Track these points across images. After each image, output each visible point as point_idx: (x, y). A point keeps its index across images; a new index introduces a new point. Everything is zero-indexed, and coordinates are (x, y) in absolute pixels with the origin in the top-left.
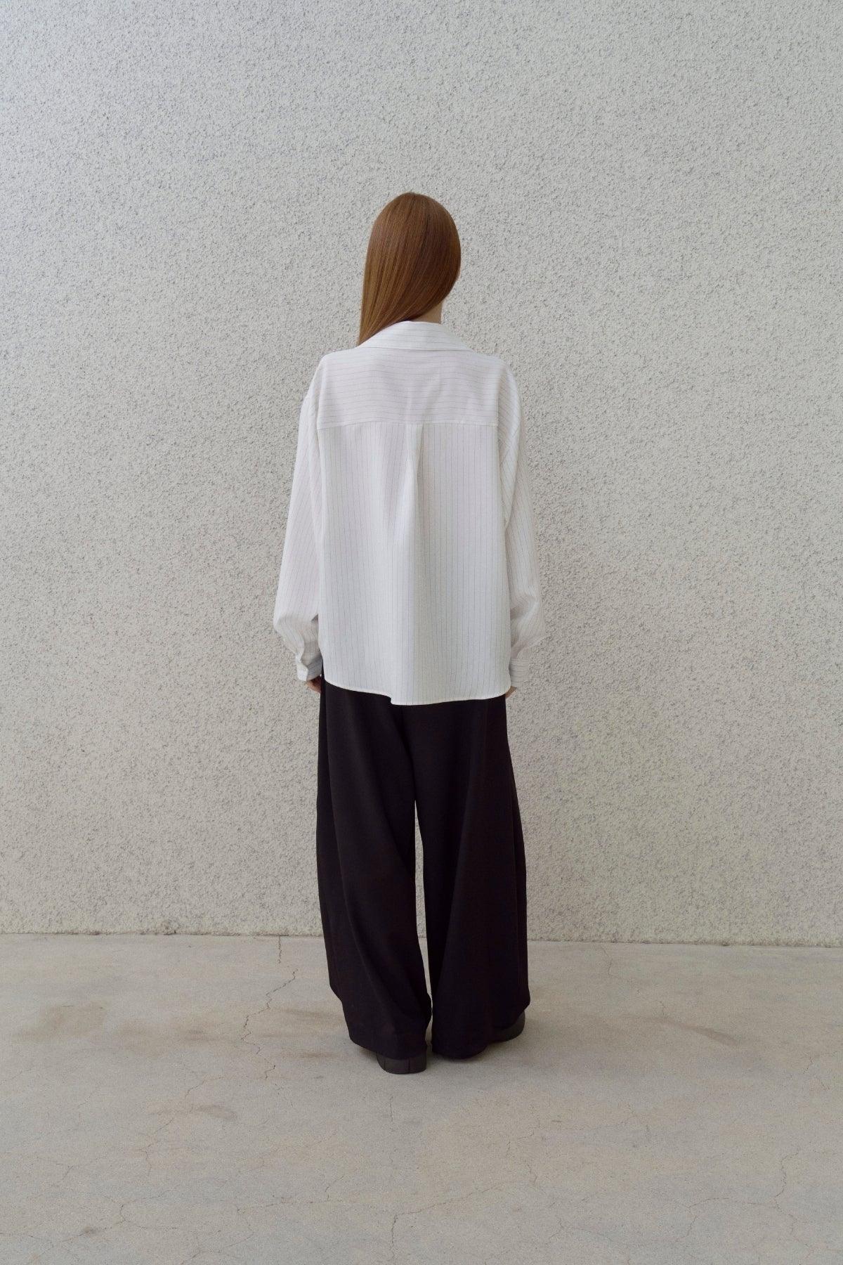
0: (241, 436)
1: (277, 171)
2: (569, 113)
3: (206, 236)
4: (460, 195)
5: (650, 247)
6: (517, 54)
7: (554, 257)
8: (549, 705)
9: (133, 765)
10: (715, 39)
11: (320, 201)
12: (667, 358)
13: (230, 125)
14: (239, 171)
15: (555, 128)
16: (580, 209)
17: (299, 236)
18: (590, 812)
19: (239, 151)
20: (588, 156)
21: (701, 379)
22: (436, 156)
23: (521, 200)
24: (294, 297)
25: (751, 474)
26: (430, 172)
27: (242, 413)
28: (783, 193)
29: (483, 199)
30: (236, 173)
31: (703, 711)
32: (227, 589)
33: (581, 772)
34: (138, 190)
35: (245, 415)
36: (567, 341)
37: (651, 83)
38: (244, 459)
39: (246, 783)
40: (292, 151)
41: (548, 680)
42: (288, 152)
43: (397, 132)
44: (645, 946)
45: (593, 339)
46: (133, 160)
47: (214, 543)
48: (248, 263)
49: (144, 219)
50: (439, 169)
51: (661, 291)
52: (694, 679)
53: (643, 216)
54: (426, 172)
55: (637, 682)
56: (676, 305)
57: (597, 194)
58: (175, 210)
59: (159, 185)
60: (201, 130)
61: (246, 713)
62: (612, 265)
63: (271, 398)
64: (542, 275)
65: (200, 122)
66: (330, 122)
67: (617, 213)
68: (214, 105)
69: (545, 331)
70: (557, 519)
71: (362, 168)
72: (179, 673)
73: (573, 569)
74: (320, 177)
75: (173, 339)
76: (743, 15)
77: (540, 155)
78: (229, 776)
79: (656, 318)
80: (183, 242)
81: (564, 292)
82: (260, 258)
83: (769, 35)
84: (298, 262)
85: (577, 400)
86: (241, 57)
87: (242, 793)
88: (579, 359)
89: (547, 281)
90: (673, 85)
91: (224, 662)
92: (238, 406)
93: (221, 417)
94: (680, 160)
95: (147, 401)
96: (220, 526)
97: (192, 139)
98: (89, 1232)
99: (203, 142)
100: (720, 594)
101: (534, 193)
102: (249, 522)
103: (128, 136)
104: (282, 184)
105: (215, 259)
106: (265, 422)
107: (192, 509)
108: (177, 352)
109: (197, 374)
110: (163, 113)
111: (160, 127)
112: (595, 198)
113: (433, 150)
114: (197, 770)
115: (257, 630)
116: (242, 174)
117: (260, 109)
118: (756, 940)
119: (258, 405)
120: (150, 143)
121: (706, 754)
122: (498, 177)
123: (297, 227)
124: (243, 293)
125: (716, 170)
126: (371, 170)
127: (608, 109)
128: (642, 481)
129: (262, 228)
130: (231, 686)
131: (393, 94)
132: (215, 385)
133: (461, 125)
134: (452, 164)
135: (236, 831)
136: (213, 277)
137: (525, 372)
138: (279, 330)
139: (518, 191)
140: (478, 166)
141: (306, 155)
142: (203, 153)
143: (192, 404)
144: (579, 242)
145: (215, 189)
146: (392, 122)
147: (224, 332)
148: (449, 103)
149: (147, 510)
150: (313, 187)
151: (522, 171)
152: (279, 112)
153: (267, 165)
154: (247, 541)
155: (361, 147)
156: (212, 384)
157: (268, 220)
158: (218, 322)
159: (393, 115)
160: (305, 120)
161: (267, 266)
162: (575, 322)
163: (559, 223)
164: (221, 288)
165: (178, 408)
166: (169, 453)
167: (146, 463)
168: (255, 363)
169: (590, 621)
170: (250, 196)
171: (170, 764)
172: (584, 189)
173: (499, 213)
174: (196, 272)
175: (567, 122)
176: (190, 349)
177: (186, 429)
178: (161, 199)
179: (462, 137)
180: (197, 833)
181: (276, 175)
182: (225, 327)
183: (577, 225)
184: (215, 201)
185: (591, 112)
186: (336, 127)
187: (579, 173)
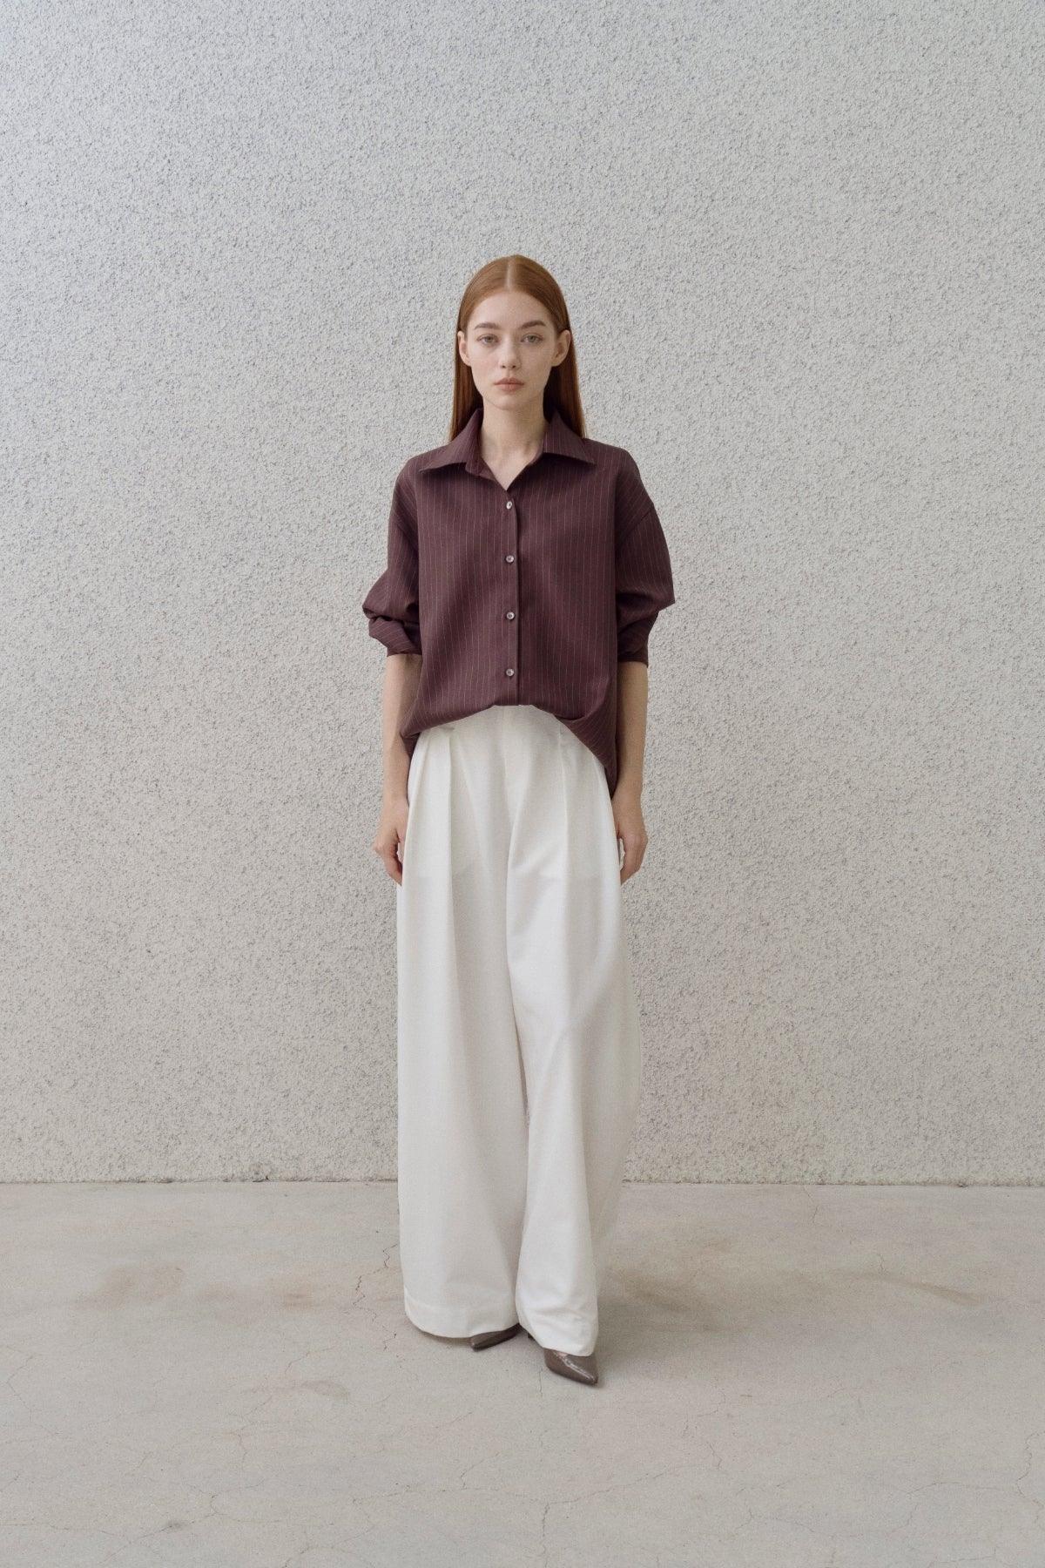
0: (340, 554)
1: (380, 222)
2: (745, 142)
3: (292, 305)
5: (849, 306)
6: (678, 70)
7: (729, 321)
8: (733, 885)
9: (211, 968)
10: (926, 45)
12: (874, 445)
13: (321, 166)
14: (333, 223)
15: (728, 160)
16: (761, 261)
17: (409, 302)
18: (788, 1019)
19: (333, 198)
20: (769, 194)
21: (917, 470)
22: (578, 199)
23: (685, 251)
24: (404, 379)
25: (983, 590)
27: (341, 525)
28: (1017, 234)
29: (639, 251)
30: (329, 226)
31: (927, 890)
32: (325, 747)
33: (775, 968)
34: (208, 250)
35: (344, 528)
36: (747, 425)
37: (847, 101)
38: (344, 582)
39: (352, 989)
40: (399, 197)
41: (730, 854)
42: (393, 199)
43: (529, 170)
44: (861, 1188)
45: (779, 423)
46: (201, 213)
47: (309, 688)
48: (346, 338)
49: (215, 286)
50: (583, 215)
51: (865, 361)
52: (916, 850)
53: (840, 268)
55: (843, 853)
56: (884, 379)
57: (782, 242)
58: (255, 274)
59: (234, 243)
60: (285, 174)
61: (352, 901)
62: (802, 330)
64: (713, 345)
65: (283, 163)
66: (446, 160)
67: (807, 265)
68: (301, 141)
69: (720, 414)
70: (739, 650)
71: (486, 216)
72: (267, 852)
73: (759, 713)
74: (434, 228)
75: (253, 434)
76: (961, 13)
77: (709, 195)
78: (331, 981)
79: (858, 395)
80: (264, 313)
81: (742, 364)
82: (360, 331)
83: (994, 38)
84: (408, 335)
85: (761, 500)
86: (333, 83)
87: (349, 1002)
88: (762, 448)
89: (721, 352)
90: (875, 104)
91: (323, 837)
92: (336, 517)
93: (315, 530)
94: (885, 197)
95: (223, 513)
96: (316, 667)
97: (274, 185)
98: (173, 1526)
99: (287, 189)
100: (946, 741)
101: (702, 242)
103: (194, 184)
104: (387, 239)
105: (304, 334)
107: (281, 646)
108: (259, 451)
109: (284, 477)
110: (238, 154)
111: (234, 171)
112: (779, 247)
113: (575, 191)
114: (292, 973)
115: (363, 796)
116: (337, 228)
117: (357, 146)
118: (1001, 1180)
120: (221, 192)
121: (933, 944)
122: (656, 224)
123: (406, 291)
124: (340, 375)
125: (931, 209)
126: (498, 218)
127: (793, 135)
128: (845, 600)
129: (363, 293)
130: (332, 867)
131: (523, 123)
132: (306, 490)
133: (609, 159)
134: (599, 209)
135: (341, 1050)
136: (303, 356)
137: (694, 467)
138: (387, 420)
139: (682, 241)
140: (632, 210)
141: (416, 201)
142: (289, 202)
143: (279, 515)
144: (760, 302)
145: (304, 246)
146: (524, 158)
147: (317, 424)
148: (593, 133)
149: (224, 648)
150: (425, 241)
151: (687, 216)
152: (382, 149)
153: (368, 216)
154: (350, 684)
155: (485, 189)
156: (303, 489)
157: (370, 284)
158: (310, 411)
159: (523, 149)
160: (414, 157)
161: (370, 341)
162: (757, 402)
163: (734, 279)
164: (313, 369)
165: (261, 519)
166: (251, 577)
167: (222, 590)
168: (357, 462)
169: (782, 778)
170: (347, 255)
171: (258, 966)
172: (765, 236)
173: (659, 268)
174: (281, 350)
175: (742, 153)
176: (275, 447)
177: (271, 546)
178: (237, 260)
179: (611, 174)
180: (292, 1053)
181: (380, 227)
182: (319, 418)
183: (757, 281)
184: (303, 261)
185: (772, 140)
186: (453, 166)
187: (758, 216)
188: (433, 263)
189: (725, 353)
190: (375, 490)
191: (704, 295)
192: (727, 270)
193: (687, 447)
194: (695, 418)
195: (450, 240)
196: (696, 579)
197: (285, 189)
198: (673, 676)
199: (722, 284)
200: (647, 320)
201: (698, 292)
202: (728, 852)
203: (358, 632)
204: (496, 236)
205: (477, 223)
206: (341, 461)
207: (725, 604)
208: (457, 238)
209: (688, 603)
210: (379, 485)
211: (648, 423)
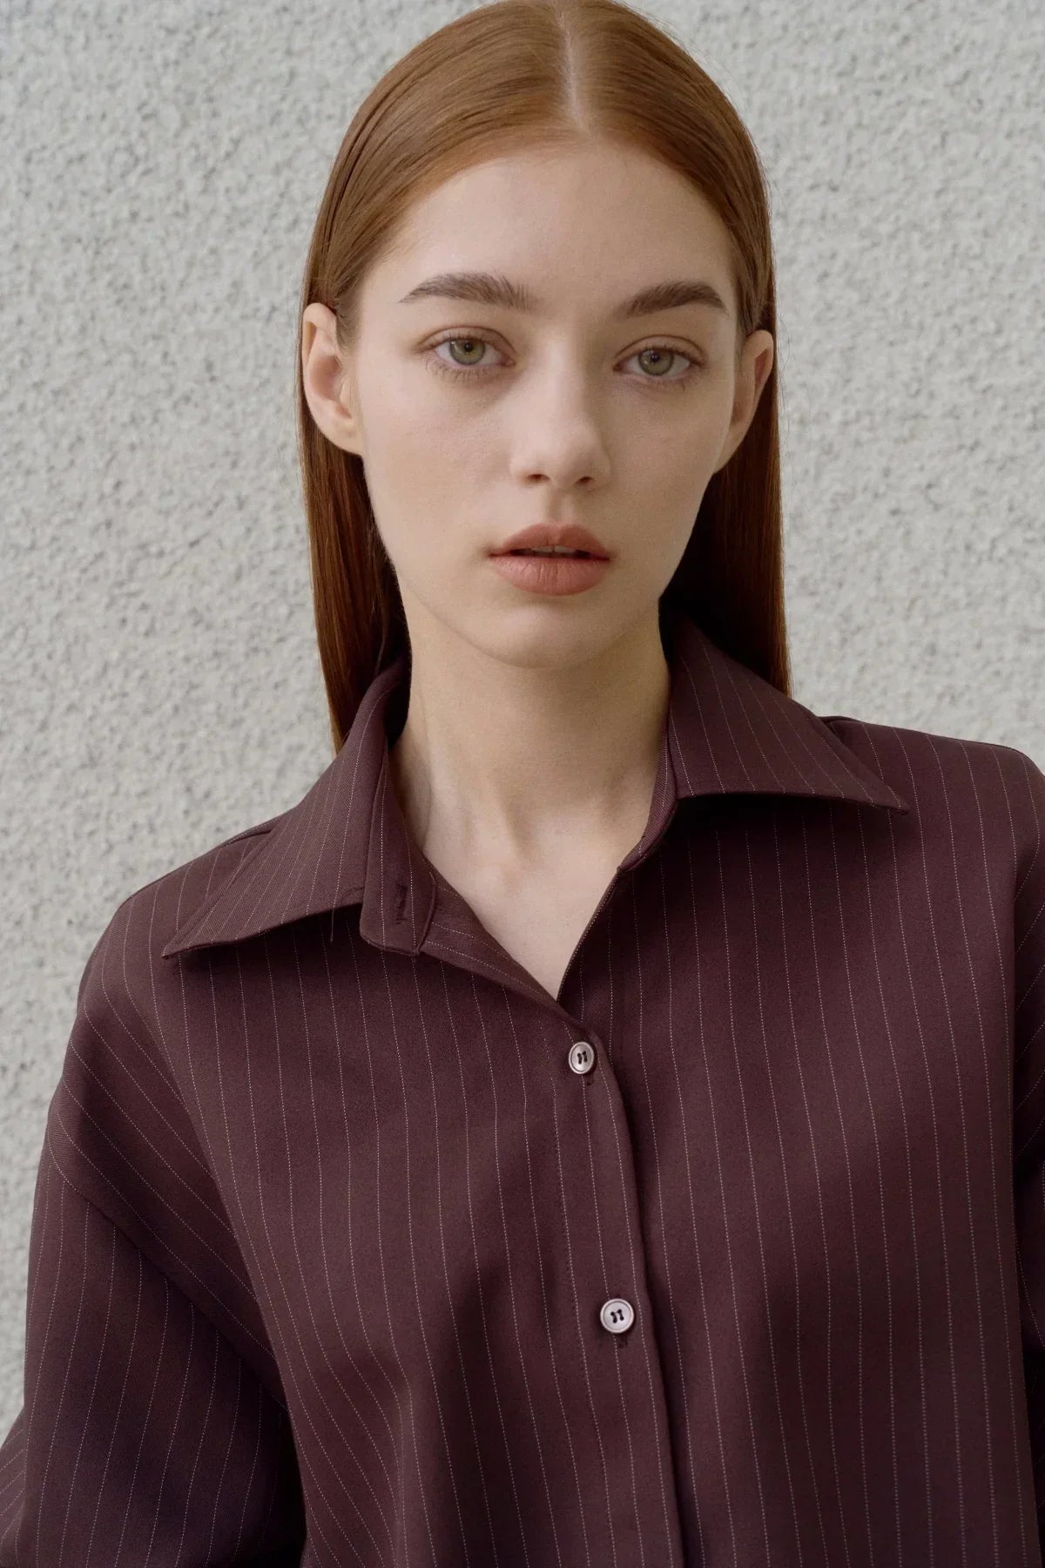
189: (954, 413)
191: (885, 228)
192: (953, 150)
194: (859, 618)
195: (58, 46)
199: (939, 193)
201: (865, 220)
204: (210, 36)
208: (81, 39)
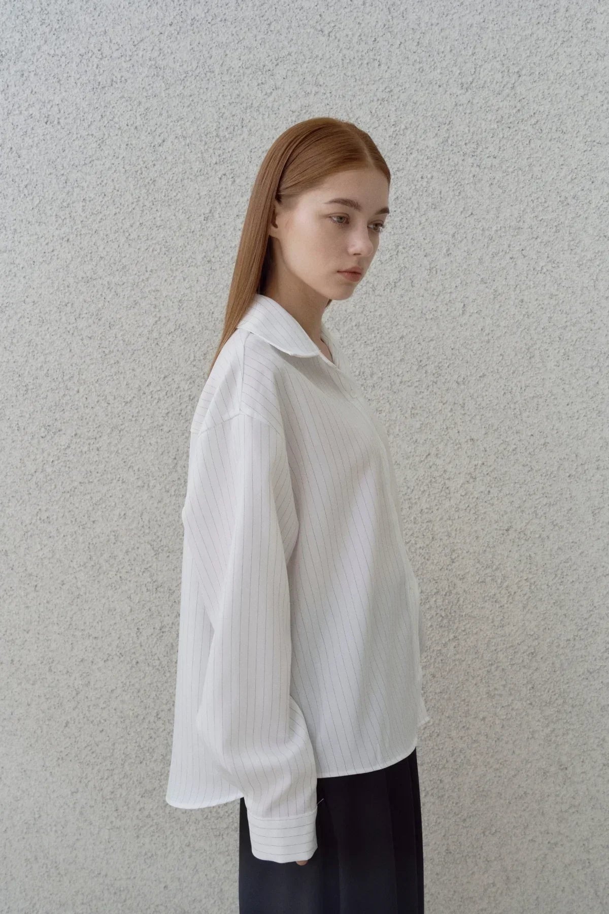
0: (155, 424)
1: (191, 99)
2: (552, 17)
3: (105, 181)
4: (417, 124)
7: (534, 195)
8: (533, 732)
9: (37, 816)
11: (245, 135)
13: (131, 43)
14: (144, 100)
15: (535, 35)
16: (566, 137)
17: (221, 179)
19: (144, 75)
20: (575, 69)
22: (387, 75)
23: (492, 126)
24: (216, 254)
26: (380, 95)
27: (157, 396)
29: (446, 127)
30: (140, 103)
32: (144, 607)
33: (571, 811)
34: (20, 127)
35: (159, 399)
36: (551, 298)
38: (160, 451)
39: (172, 833)
40: (208, 74)
41: (531, 704)
42: (203, 75)
43: (338, 46)
46: (12, 90)
47: (127, 552)
48: (159, 214)
49: (28, 163)
50: (391, 91)
54: (375, 95)
57: (588, 117)
58: (67, 151)
59: (46, 120)
60: (96, 51)
63: (191, 378)
64: (519, 219)
65: (93, 40)
66: (256, 36)
69: (524, 287)
70: (540, 513)
71: (295, 93)
72: (89, 707)
73: (559, 572)
74: (244, 105)
75: (69, 309)
77: (516, 70)
78: (152, 826)
80: (77, 190)
81: (546, 238)
82: (173, 207)
84: (219, 210)
85: (563, 369)
87: (168, 845)
88: (565, 320)
89: (526, 226)
91: (142, 692)
92: (151, 388)
93: (131, 401)
95: (40, 385)
96: (133, 532)
97: (84, 61)
99: (98, 65)
101: (509, 118)
102: (169, 527)
104: (198, 115)
105: (118, 210)
106: (184, 406)
107: (99, 513)
108: (74, 325)
109: (100, 350)
110: (47, 30)
111: (45, 48)
112: (584, 123)
113: (383, 67)
114: (114, 819)
116: (148, 105)
117: (167, 22)
119: (176, 386)
120: (32, 68)
122: (463, 99)
123: (217, 167)
124: (153, 250)
129: (174, 170)
130: (152, 721)
132: (122, 363)
133: (418, 35)
134: (407, 85)
135: (162, 889)
136: (116, 232)
137: (499, 338)
138: (199, 294)
139: (489, 116)
140: (440, 86)
141: (226, 78)
142: (99, 79)
143: (95, 387)
144: (565, 177)
145: (115, 123)
146: (332, 34)
147: (132, 299)
148: (402, 9)
149: (44, 516)
150: (235, 118)
151: (494, 91)
152: (192, 25)
153: (178, 92)
154: (167, 548)
155: (294, 66)
156: (118, 362)
157: (181, 160)
158: (123, 286)
159: (333, 25)
160: (224, 34)
161: (182, 217)
162: (560, 275)
163: (540, 154)
164: (126, 246)
165: (78, 392)
166: (69, 447)
167: (41, 459)
168: (171, 335)
169: (580, 633)
170: (159, 131)
171: (81, 813)
172: (570, 111)
173: (466, 144)
174: (95, 226)
175: (549, 28)
176: (91, 321)
177: (88, 417)
178: (48, 137)
179: (419, 51)
180: (115, 893)
181: (190, 104)
182: (133, 292)
183: (562, 156)
184: (115, 138)
185: (579, 15)
186: (263, 42)
187: (564, 91)
188: (243, 140)
190: (189, 362)
193: (492, 318)
196: (499, 446)
197: (95, 66)
198: (477, 537)
200: (454, 195)
202: (528, 702)
203: (174, 498)
205: (287, 100)
206: (155, 335)
207: (527, 469)
209: (492, 468)
210: (192, 358)
211: (454, 296)
